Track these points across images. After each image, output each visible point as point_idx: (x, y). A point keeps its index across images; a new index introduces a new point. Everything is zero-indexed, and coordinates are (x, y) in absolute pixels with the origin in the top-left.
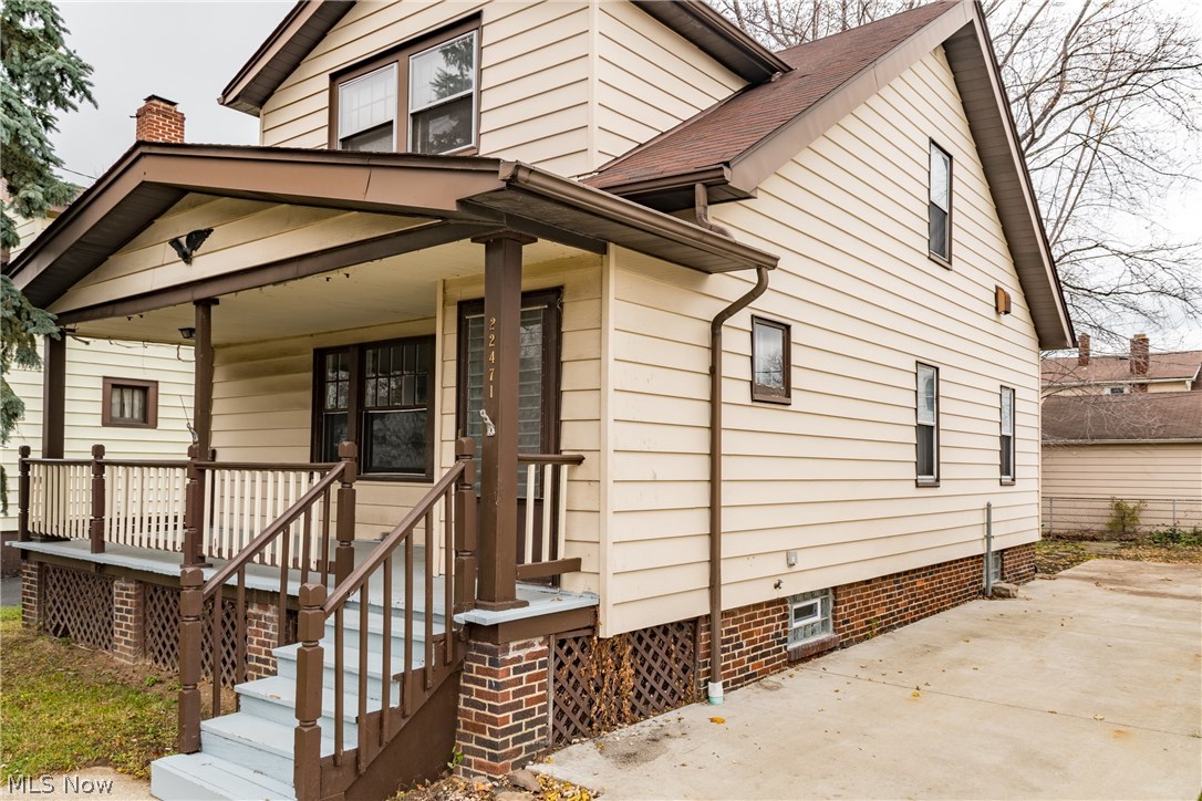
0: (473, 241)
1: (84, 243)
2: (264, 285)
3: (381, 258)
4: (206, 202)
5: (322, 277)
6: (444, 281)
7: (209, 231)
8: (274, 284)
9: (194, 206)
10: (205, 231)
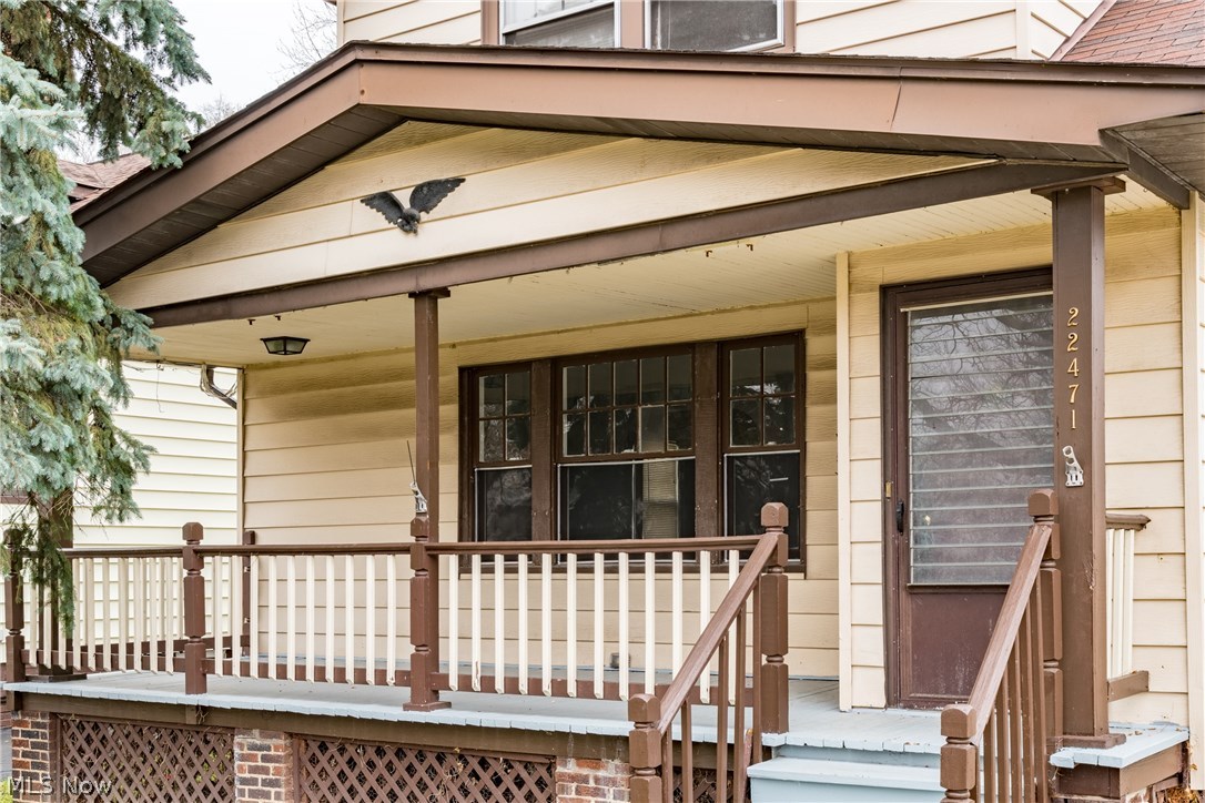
0: (1032, 192)
1: (203, 203)
2: (573, 266)
3: (842, 221)
4: (446, 137)
5: (699, 252)
6: (850, 255)
7: (458, 181)
8: (600, 263)
9: (419, 143)
10: (447, 181)
